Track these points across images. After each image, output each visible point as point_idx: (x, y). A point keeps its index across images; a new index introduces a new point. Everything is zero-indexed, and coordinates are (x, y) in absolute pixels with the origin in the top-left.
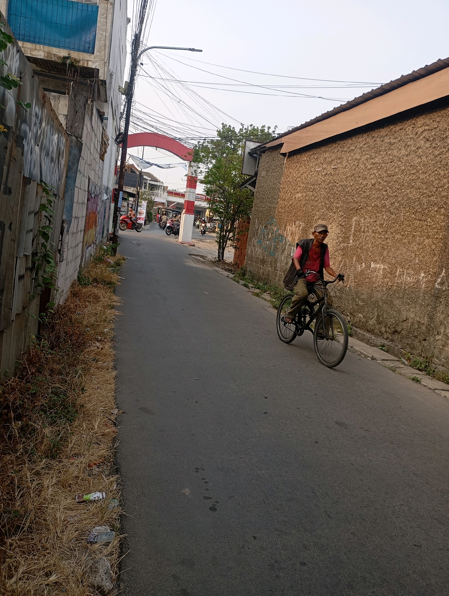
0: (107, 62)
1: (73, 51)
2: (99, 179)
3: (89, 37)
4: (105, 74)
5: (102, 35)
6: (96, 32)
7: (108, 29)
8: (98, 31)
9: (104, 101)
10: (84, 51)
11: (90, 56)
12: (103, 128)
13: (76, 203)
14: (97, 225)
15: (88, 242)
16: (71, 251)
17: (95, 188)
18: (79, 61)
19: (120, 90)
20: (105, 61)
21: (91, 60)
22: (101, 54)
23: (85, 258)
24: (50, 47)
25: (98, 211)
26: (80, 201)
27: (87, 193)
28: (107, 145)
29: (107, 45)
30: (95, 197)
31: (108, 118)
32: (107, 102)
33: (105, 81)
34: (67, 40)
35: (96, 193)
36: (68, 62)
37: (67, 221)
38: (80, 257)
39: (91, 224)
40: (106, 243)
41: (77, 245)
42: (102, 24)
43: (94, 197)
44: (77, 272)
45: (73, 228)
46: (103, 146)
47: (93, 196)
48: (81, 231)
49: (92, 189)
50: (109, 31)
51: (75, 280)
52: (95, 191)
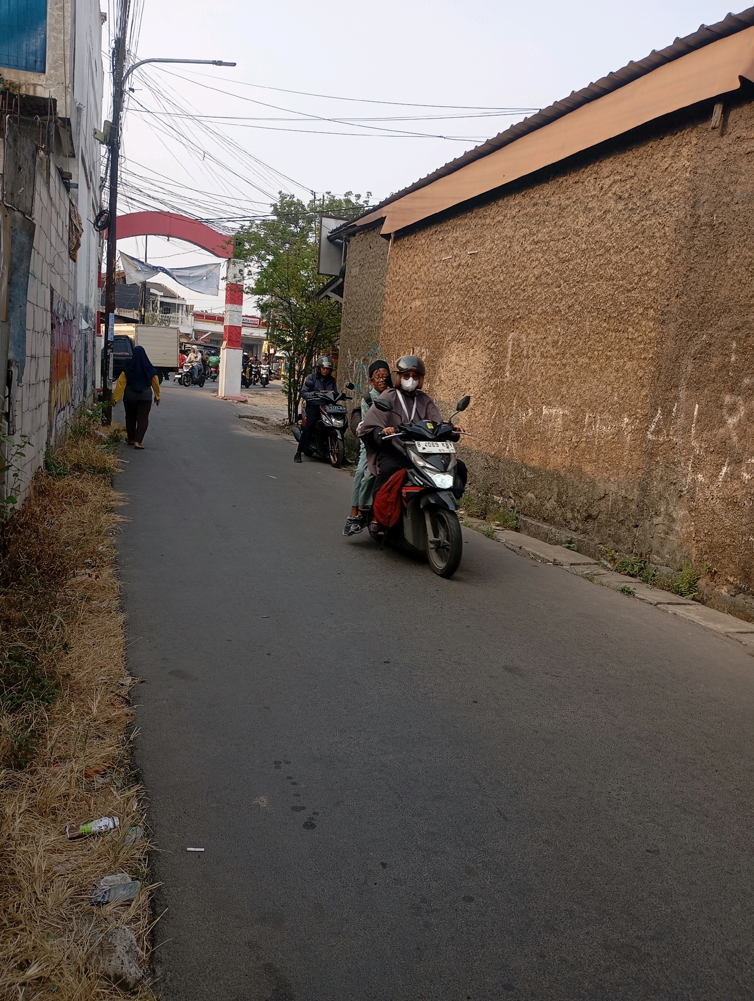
0: (70, 86)
1: (7, 69)
2: (70, 292)
3: (34, 44)
4: (68, 107)
5: (56, 38)
6: (46, 35)
7: (67, 29)
8: (50, 32)
9: (69, 156)
10: (27, 69)
11: (39, 76)
12: (71, 202)
13: (31, 331)
14: (74, 373)
15: (59, 403)
16: (28, 416)
17: (64, 307)
18: (20, 87)
19: (96, 136)
20: (67, 85)
21: (40, 83)
22: (58, 73)
23: (56, 430)
25: (73, 348)
26: (39, 328)
27: (49, 314)
28: (80, 231)
29: (68, 56)
30: (66, 324)
31: (78, 185)
32: (74, 156)
33: (69, 119)
35: (66, 316)
36: (1, 87)
37: (16, 362)
38: (46, 428)
39: (62, 371)
40: (92, 405)
41: (39, 406)
42: (56, 19)
43: (64, 323)
44: (42, 453)
45: (29, 374)
46: (73, 234)
47: (61, 321)
48: (44, 381)
49: (58, 309)
50: (69, 32)
51: (40, 467)
52: (64, 312)
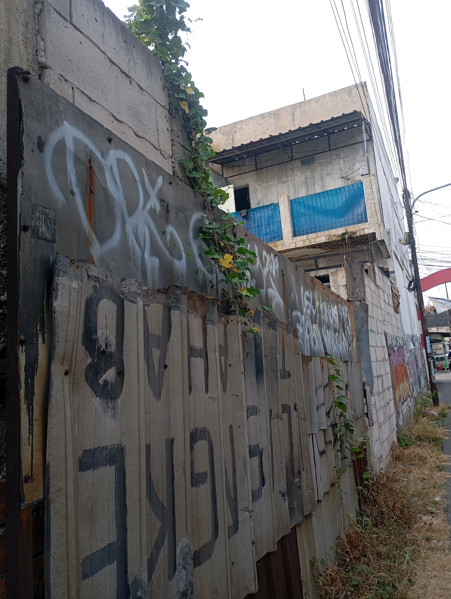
1: (349, 226)
2: (399, 330)
3: (360, 210)
4: (382, 234)
5: (370, 203)
6: (365, 203)
7: (375, 196)
8: (367, 201)
9: (387, 258)
10: (358, 223)
11: (365, 224)
12: (391, 282)
13: (375, 362)
14: (409, 377)
15: (402, 397)
16: (381, 412)
17: (396, 340)
18: (356, 233)
19: (401, 242)
20: (380, 223)
21: (366, 227)
22: (374, 219)
24: (329, 231)
25: (407, 362)
26: (380, 359)
27: (386, 349)
28: (399, 296)
29: (378, 209)
30: (399, 349)
31: (394, 271)
32: (390, 257)
33: (383, 240)
34: (342, 219)
35: (398, 345)
36: (347, 236)
37: (368, 382)
38: (394, 416)
39: (401, 378)
40: (427, 393)
41: (387, 404)
42: (369, 194)
43: (397, 350)
44: (394, 433)
45: (377, 386)
46: (395, 298)
47: (395, 349)
48: (388, 388)
49: (392, 343)
50: (376, 198)
51: (394, 442)
52: (397, 344)
